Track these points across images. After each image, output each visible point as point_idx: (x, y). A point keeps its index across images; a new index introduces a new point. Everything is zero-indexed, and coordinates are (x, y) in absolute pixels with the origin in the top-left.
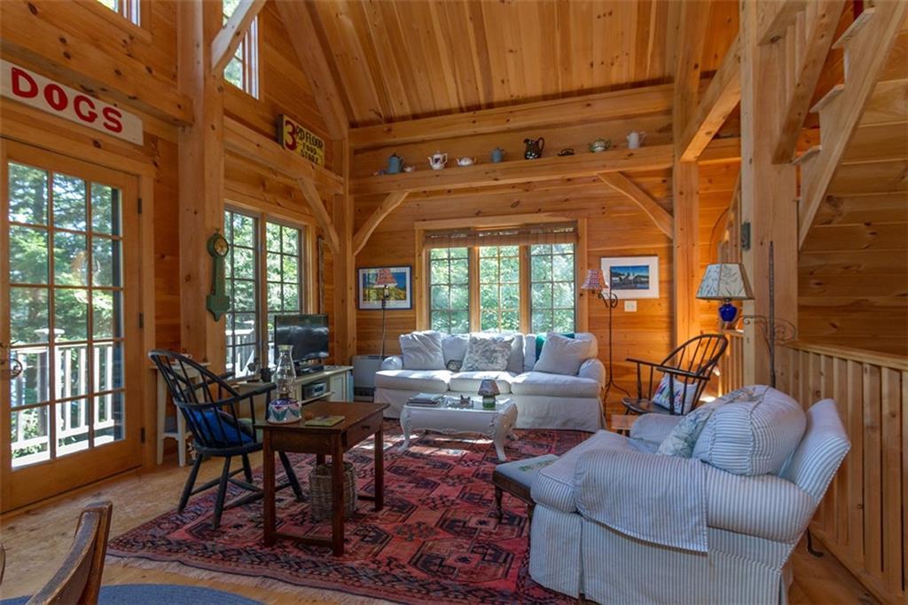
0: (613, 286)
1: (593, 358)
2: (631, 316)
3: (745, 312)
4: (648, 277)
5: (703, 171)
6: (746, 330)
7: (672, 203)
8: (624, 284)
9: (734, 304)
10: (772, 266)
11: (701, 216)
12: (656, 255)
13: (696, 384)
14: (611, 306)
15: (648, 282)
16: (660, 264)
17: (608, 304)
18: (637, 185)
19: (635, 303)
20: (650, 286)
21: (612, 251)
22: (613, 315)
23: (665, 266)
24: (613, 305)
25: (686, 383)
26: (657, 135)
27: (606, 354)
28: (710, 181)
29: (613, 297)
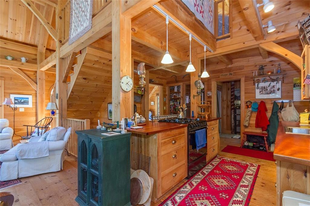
0: (15, 103)
1: (7, 127)
2: (22, 113)
3: (57, 113)
4: (28, 101)
5: (46, 74)
6: (57, 116)
7: (37, 81)
8: (19, 103)
9: (54, 111)
10: (62, 103)
11: (45, 86)
12: (31, 95)
13: (45, 129)
14: (15, 110)
15: (28, 103)
16: (33, 97)
17: (14, 109)
18: (25, 73)
19: (24, 109)
20: (29, 103)
21: (15, 92)
22: (15, 113)
23: (34, 98)
24: (15, 109)
25: (42, 129)
26: (32, 60)
27: (13, 125)
28: (48, 77)
29: (15, 107)
